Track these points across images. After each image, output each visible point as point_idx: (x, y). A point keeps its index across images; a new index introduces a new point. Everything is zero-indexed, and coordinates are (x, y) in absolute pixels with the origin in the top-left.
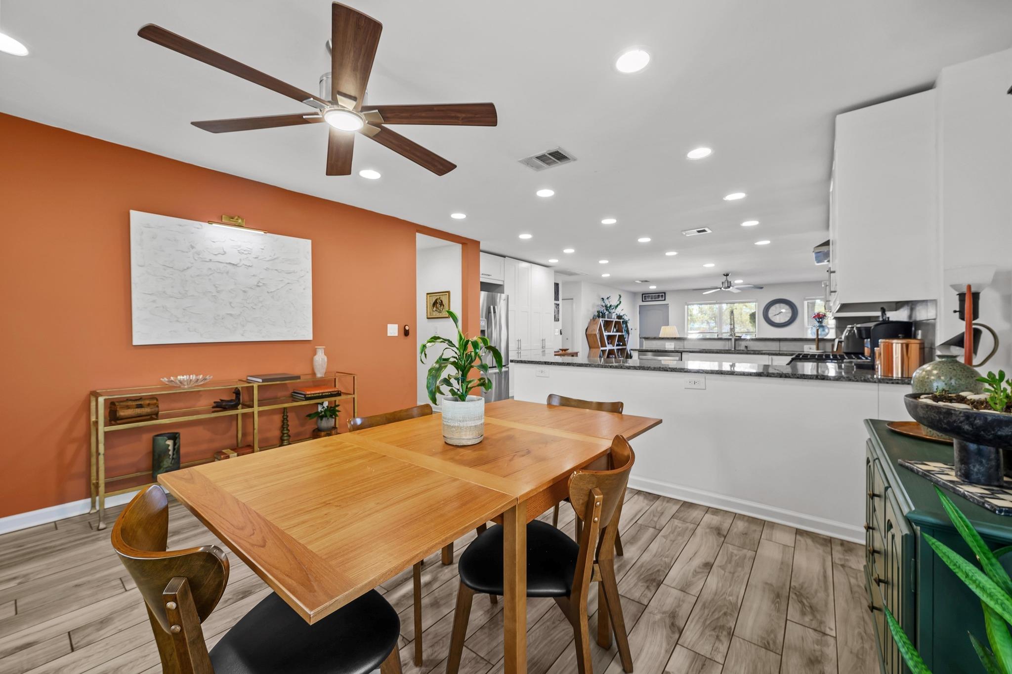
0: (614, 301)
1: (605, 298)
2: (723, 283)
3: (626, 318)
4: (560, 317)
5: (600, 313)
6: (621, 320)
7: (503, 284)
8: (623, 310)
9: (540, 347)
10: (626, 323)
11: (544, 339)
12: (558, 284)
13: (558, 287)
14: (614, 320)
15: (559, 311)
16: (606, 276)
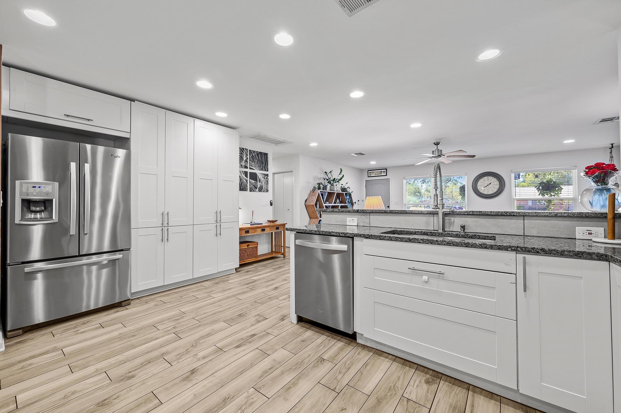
0: (336, 175)
1: (328, 172)
2: (433, 152)
3: (349, 191)
4: (269, 188)
5: (321, 185)
6: (344, 193)
7: (129, 137)
8: (346, 184)
9: (213, 221)
10: (350, 195)
11: (219, 211)
12: (267, 154)
13: (267, 157)
14: (336, 192)
15: (267, 181)
16: (313, 144)
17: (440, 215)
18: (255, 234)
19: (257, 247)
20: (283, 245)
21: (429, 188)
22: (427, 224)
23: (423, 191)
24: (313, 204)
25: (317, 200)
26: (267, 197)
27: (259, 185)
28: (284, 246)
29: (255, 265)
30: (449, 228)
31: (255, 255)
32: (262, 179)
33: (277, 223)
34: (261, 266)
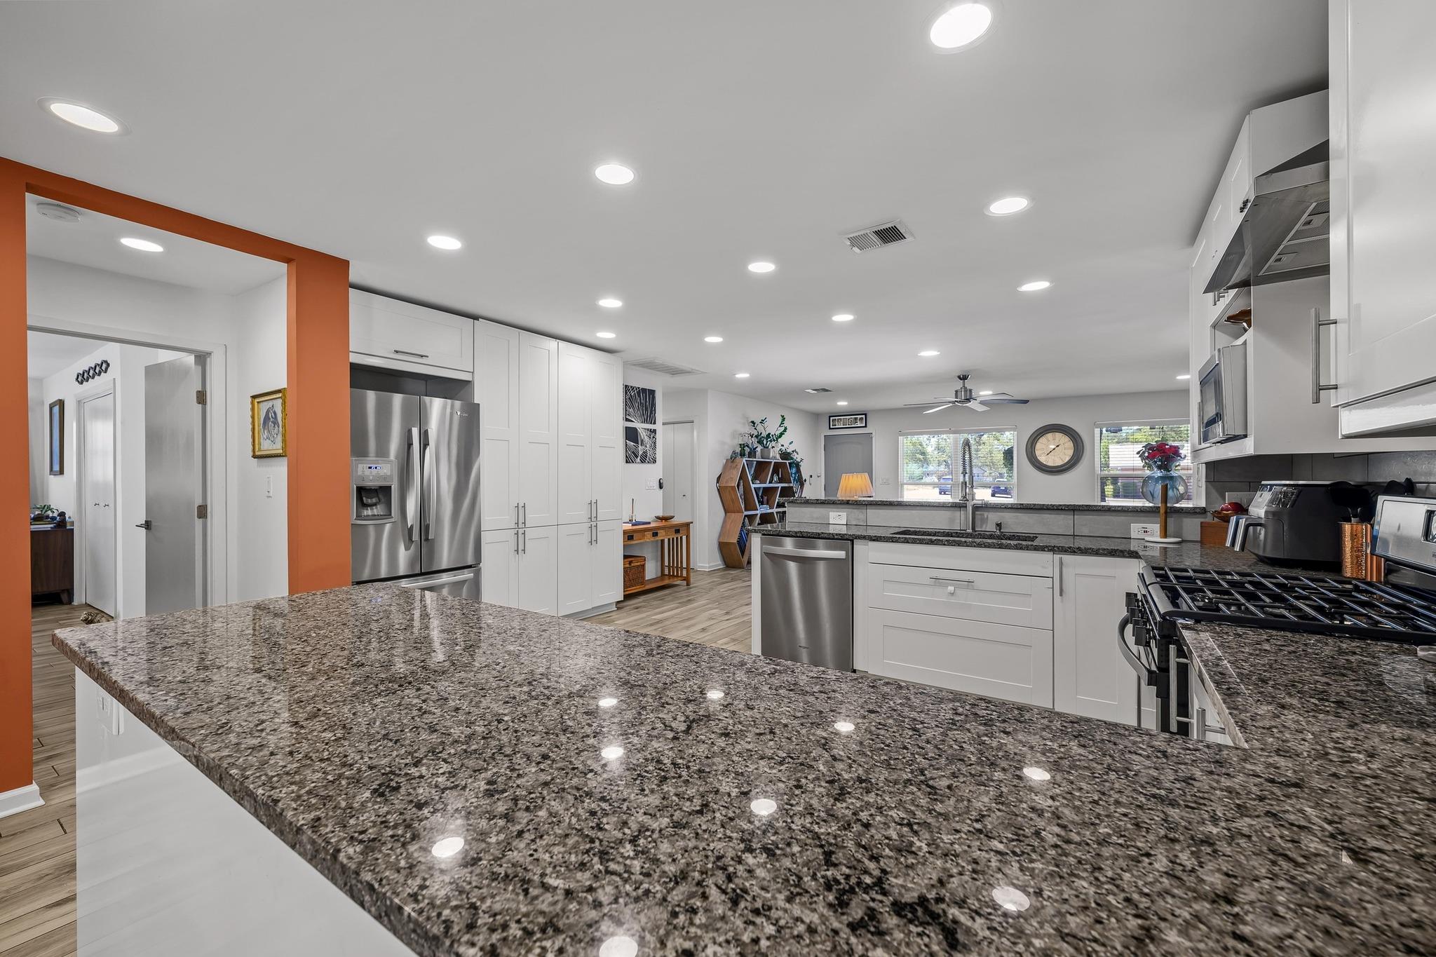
0: (772, 428)
1: (757, 421)
3: (797, 457)
4: (657, 456)
5: (746, 448)
6: (787, 462)
7: (471, 379)
8: (790, 443)
9: (585, 518)
10: (797, 465)
11: (594, 501)
12: (654, 391)
13: (654, 398)
14: (773, 461)
15: (655, 443)
16: (742, 375)
17: (970, 509)
18: (642, 541)
19: (643, 566)
20: (685, 566)
21: (943, 444)
22: (952, 520)
23: (929, 449)
24: (733, 485)
25: (740, 478)
26: (652, 472)
27: (641, 449)
28: (688, 568)
29: (642, 598)
30: (981, 527)
31: (641, 580)
32: (646, 439)
33: (676, 521)
34: (655, 599)
